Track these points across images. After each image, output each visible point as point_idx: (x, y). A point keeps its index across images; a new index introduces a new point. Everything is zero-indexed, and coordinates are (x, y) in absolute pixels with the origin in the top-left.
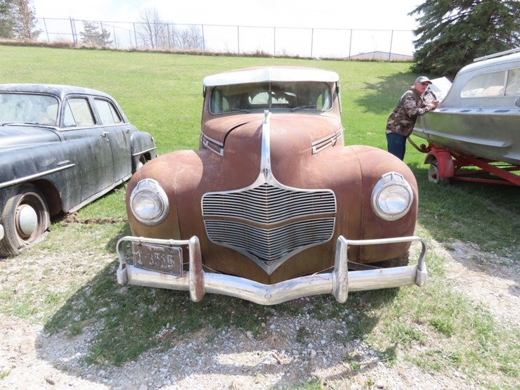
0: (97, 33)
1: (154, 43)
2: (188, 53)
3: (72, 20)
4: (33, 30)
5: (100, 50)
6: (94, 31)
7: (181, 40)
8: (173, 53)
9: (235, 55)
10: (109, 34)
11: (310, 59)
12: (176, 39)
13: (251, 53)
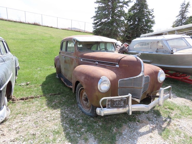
9: (24, 23)
11: (57, 28)
13: (31, 23)
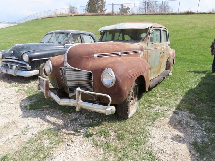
0: (125, 8)
1: (146, 10)
2: (154, 14)
3: (113, 5)
4: (104, 9)
5: (121, 15)
6: (124, 8)
7: (159, 8)
8: (148, 15)
9: (176, 14)
10: (130, 8)
12: (156, 8)
